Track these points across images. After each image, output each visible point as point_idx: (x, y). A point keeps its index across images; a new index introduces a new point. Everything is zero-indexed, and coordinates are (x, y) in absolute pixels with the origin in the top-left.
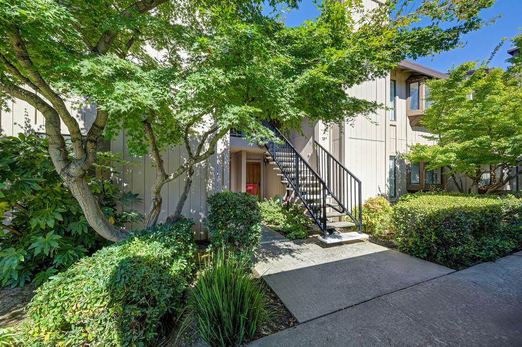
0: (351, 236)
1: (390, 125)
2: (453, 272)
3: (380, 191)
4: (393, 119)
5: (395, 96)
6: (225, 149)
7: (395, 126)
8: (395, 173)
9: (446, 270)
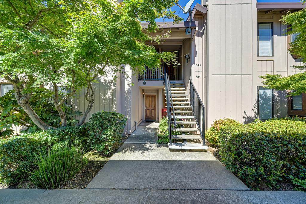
0: (192, 146)
1: (258, 60)
2: (247, 190)
3: (245, 114)
4: (271, 55)
5: (273, 35)
6: (129, 88)
7: (273, 60)
8: (273, 100)
9: (243, 186)
